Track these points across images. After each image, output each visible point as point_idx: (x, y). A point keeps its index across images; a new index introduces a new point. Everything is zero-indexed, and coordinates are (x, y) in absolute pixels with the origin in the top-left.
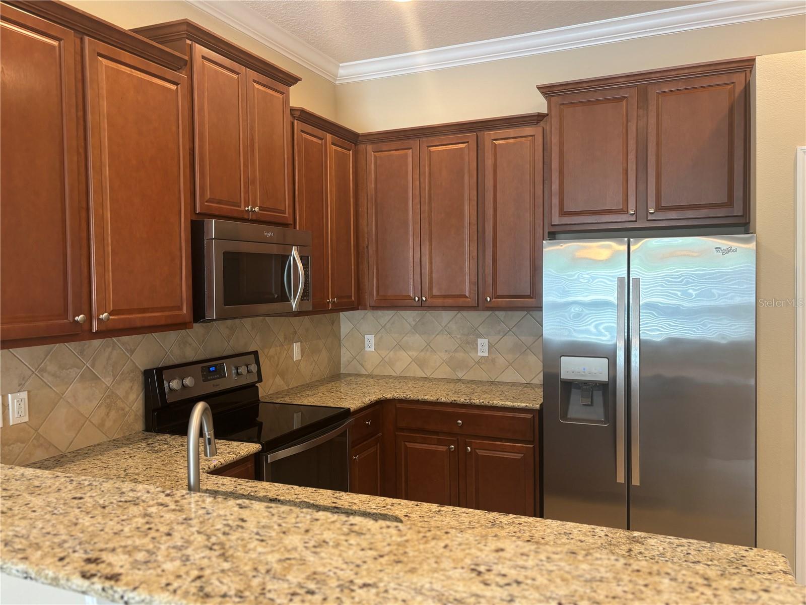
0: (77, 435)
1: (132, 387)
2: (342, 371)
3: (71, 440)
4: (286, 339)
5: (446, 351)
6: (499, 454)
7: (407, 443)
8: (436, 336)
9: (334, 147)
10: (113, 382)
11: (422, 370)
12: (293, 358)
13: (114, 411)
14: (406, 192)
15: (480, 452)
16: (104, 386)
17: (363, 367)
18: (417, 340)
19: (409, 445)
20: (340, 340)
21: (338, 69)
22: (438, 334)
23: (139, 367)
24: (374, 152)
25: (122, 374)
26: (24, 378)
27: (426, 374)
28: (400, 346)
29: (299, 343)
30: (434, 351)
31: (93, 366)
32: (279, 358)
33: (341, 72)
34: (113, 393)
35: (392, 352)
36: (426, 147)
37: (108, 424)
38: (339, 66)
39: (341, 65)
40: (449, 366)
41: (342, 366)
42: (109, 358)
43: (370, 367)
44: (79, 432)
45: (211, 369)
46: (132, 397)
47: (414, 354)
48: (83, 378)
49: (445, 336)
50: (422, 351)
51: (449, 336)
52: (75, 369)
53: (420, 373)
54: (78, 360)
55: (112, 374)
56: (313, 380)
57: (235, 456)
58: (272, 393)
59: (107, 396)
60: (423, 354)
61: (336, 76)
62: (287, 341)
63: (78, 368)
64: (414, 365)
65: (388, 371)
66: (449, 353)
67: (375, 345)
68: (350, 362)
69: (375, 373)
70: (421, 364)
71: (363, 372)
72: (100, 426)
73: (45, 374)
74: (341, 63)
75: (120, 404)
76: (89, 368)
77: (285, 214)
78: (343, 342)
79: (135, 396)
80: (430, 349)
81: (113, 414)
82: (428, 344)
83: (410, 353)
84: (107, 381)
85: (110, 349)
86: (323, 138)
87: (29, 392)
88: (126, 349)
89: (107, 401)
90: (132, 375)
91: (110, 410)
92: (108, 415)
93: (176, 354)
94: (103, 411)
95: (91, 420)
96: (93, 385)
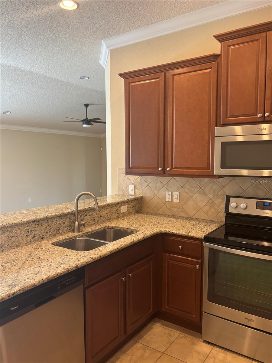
0: (196, 213)
1: (223, 202)
10: (213, 197)
13: (213, 209)
16: (209, 198)
23: (226, 194)
25: (218, 195)
26: (179, 188)
31: (204, 189)
34: (213, 201)
37: (210, 213)
42: (212, 187)
45: (266, 204)
48: (199, 193)
59: (210, 202)
63: (198, 188)
72: (207, 213)
73: (185, 188)
75: (216, 207)
76: (202, 189)
81: (212, 210)
84: (211, 196)
85: (212, 184)
87: (179, 193)
88: (220, 185)
89: (210, 204)
90: (223, 197)
91: (211, 208)
92: (210, 210)
93: (251, 193)
94: (207, 208)
95: (203, 209)
96: (204, 196)
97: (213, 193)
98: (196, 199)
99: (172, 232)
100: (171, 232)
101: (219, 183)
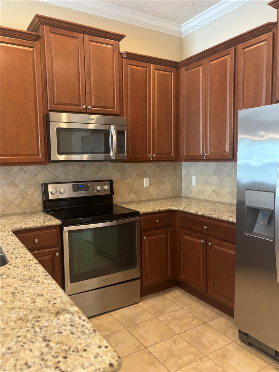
0: (6, 208)
1: (36, 191)
2: (182, 195)
3: (3, 210)
4: (138, 175)
5: (229, 187)
6: (225, 250)
7: (184, 236)
8: (224, 178)
9: (157, 71)
10: (25, 188)
11: (217, 197)
12: (143, 186)
13: (26, 200)
14: (199, 91)
15: (216, 247)
16: (20, 189)
17: (191, 193)
18: (215, 180)
19: (186, 237)
20: (181, 179)
21: (181, 28)
22: (225, 177)
23: (40, 182)
24: (186, 71)
25: (30, 184)
27: (219, 200)
28: (207, 183)
29: (148, 179)
30: (223, 186)
31: (14, 180)
32: (133, 185)
33: (183, 29)
34: (25, 192)
35: (203, 187)
36: (209, 63)
37: (23, 205)
38: (181, 26)
39: (182, 25)
40: (230, 195)
41: (182, 192)
42: (23, 177)
43: (194, 193)
44: (7, 207)
45: (80, 186)
46: (36, 195)
47: (213, 187)
48: (8, 185)
49: (229, 177)
50: (217, 186)
51: (231, 178)
52: (5, 181)
53: (216, 199)
54: (6, 177)
55: (24, 184)
56: (159, 198)
57: (41, 225)
58: (127, 201)
59: (22, 193)
60: (217, 188)
61: (181, 33)
62: (139, 177)
63: (6, 180)
64: (214, 195)
65: (202, 197)
66: (230, 188)
67: (196, 182)
68: (185, 191)
69: (196, 197)
70: (217, 193)
71: (191, 196)
72: (19, 206)
74: (181, 24)
75: (29, 197)
76: (11, 180)
77: (115, 109)
78: (183, 180)
79: (38, 195)
80: (221, 186)
81: (25, 202)
82: (220, 183)
83: (212, 187)
84: (22, 187)
85: (23, 173)
86: (146, 67)
88: (32, 174)
89: (22, 195)
90: (36, 185)
91: (24, 199)
92: (22, 201)
93: (63, 178)
94: (20, 200)
95: (14, 203)
96: (14, 188)
97: (25, 183)
98: (4, 192)
99: (25, 228)
100: (23, 227)
101: (31, 172)
